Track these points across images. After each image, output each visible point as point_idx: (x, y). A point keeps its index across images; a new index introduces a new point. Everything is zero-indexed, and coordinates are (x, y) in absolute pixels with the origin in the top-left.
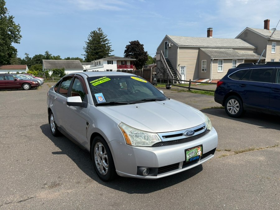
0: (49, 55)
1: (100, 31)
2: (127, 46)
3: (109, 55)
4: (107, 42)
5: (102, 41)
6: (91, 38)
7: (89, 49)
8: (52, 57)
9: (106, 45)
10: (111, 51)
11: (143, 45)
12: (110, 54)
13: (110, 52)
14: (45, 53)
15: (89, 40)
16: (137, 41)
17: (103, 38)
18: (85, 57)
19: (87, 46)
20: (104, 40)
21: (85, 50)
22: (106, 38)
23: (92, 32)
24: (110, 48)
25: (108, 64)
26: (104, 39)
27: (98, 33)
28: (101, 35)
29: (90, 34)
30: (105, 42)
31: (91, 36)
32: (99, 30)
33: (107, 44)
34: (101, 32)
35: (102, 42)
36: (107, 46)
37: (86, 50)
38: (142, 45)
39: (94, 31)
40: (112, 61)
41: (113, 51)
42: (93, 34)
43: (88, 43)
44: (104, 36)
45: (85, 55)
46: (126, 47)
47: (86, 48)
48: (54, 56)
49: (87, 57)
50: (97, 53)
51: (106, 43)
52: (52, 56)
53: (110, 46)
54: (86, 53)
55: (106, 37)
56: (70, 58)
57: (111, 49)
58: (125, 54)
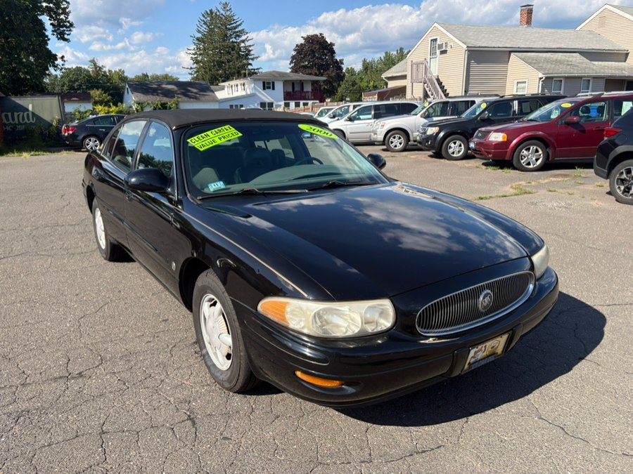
0: (100, 68)
1: (228, 10)
2: (297, 45)
3: (250, 67)
4: (243, 38)
5: (231, 35)
6: (204, 28)
7: (200, 54)
8: (105, 72)
9: (242, 45)
10: (252, 59)
11: (334, 45)
12: (251, 64)
13: (250, 61)
14: (90, 63)
15: (199, 32)
16: (321, 34)
17: (235, 28)
18: (191, 74)
19: (195, 47)
20: (234, 33)
21: (191, 56)
22: (240, 28)
23: (207, 12)
24: (250, 51)
25: (264, 89)
26: (237, 30)
27: (222, 14)
28: (229, 19)
29: (202, 18)
30: (239, 36)
31: (205, 23)
32: (224, 8)
33: (243, 41)
34: (228, 13)
35: (232, 38)
36: (245, 47)
37: (194, 56)
38: (332, 45)
39: (211, 11)
40: (273, 83)
41: (257, 58)
42: (209, 19)
43: (198, 39)
44: (235, 23)
45: (191, 68)
46: (295, 50)
47: (194, 52)
48: (109, 71)
49: (196, 72)
50: (220, 64)
51: (241, 39)
52: (106, 69)
53: (250, 46)
54: (194, 63)
55: (240, 25)
56: (149, 74)
57: (252, 53)
58: (292, 65)
